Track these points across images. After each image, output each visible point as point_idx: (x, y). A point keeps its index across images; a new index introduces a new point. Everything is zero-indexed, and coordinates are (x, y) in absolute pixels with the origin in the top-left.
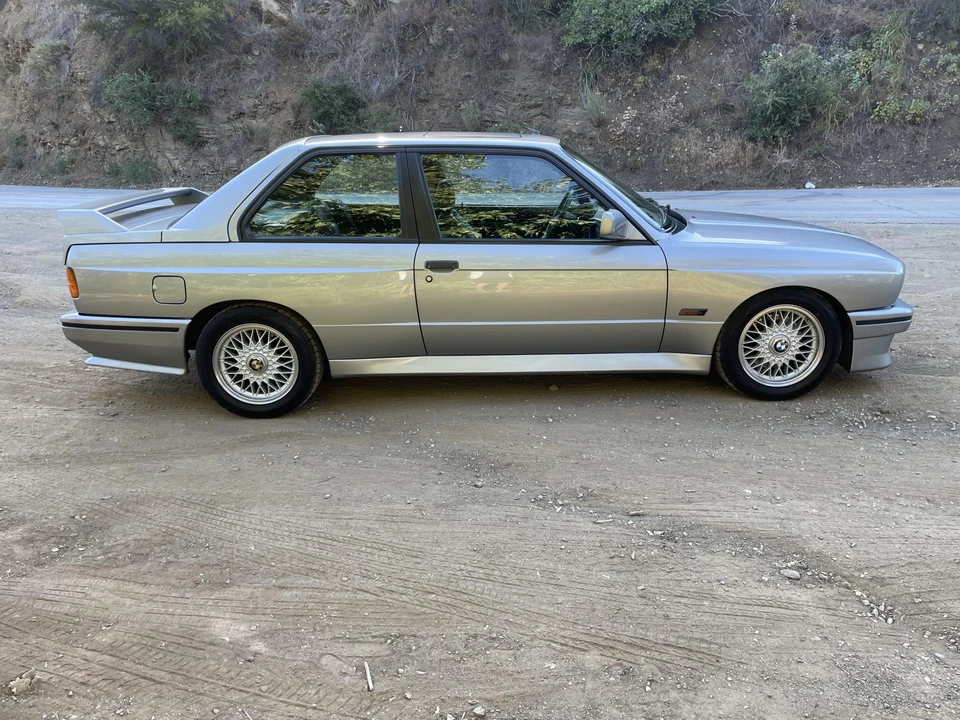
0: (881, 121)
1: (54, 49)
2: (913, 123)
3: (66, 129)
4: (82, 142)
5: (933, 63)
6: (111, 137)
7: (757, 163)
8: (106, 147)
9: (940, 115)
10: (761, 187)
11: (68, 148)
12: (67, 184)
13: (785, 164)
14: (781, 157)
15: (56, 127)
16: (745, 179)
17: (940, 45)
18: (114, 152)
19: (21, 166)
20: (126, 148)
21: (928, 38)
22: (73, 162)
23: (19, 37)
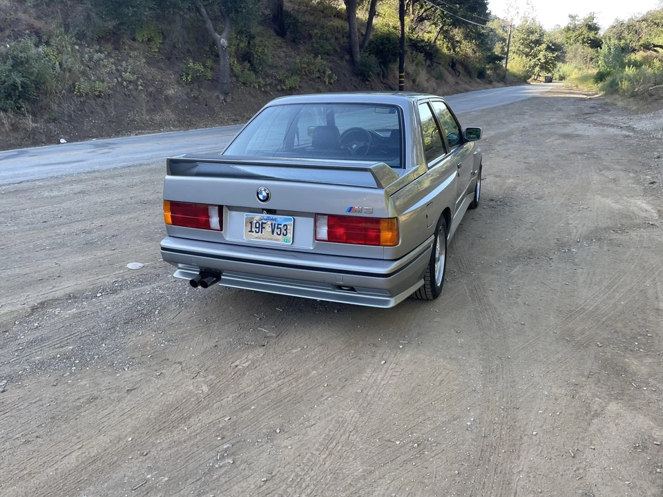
0: (81, 96)
2: (99, 96)
5: (91, 59)
7: (15, 128)
9: (111, 92)
10: (27, 146)
13: (37, 127)
14: (29, 123)
16: (13, 141)
17: (88, 47)
21: (79, 42)
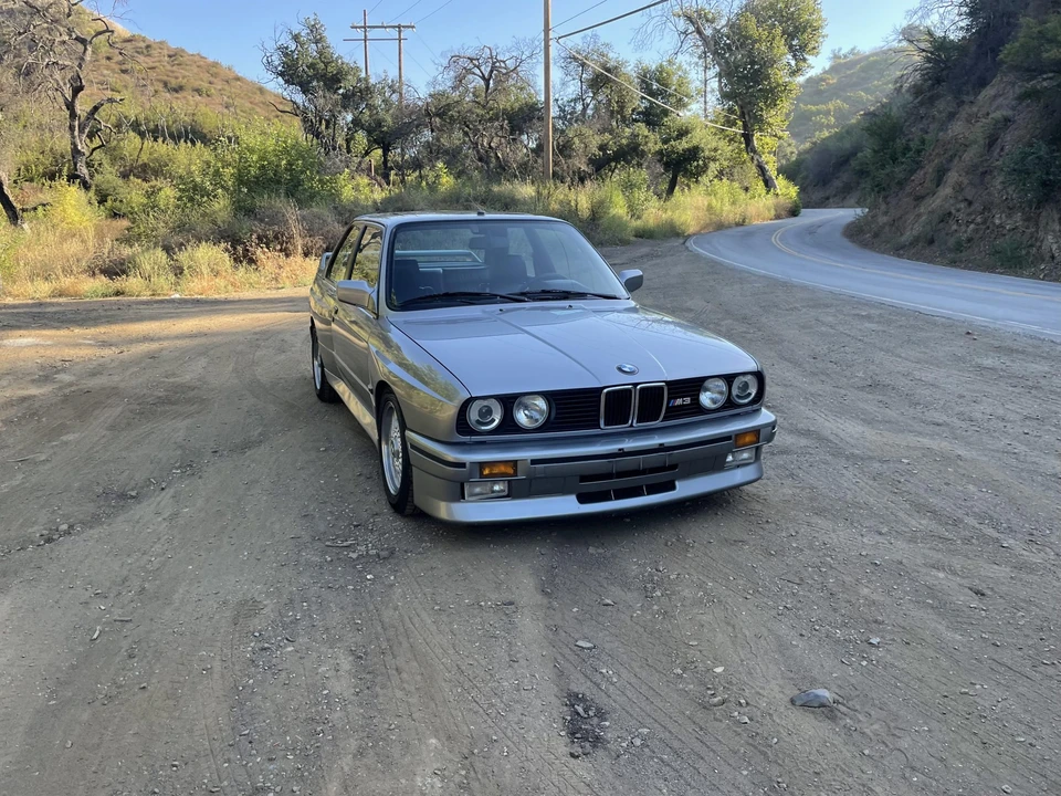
1: (997, 122)
3: (977, 206)
4: (984, 222)
6: (1009, 216)
8: (1001, 226)
11: (972, 226)
12: (953, 263)
15: (970, 203)
18: (1005, 232)
19: (931, 242)
20: (1016, 228)
22: (969, 240)
23: (984, 111)
